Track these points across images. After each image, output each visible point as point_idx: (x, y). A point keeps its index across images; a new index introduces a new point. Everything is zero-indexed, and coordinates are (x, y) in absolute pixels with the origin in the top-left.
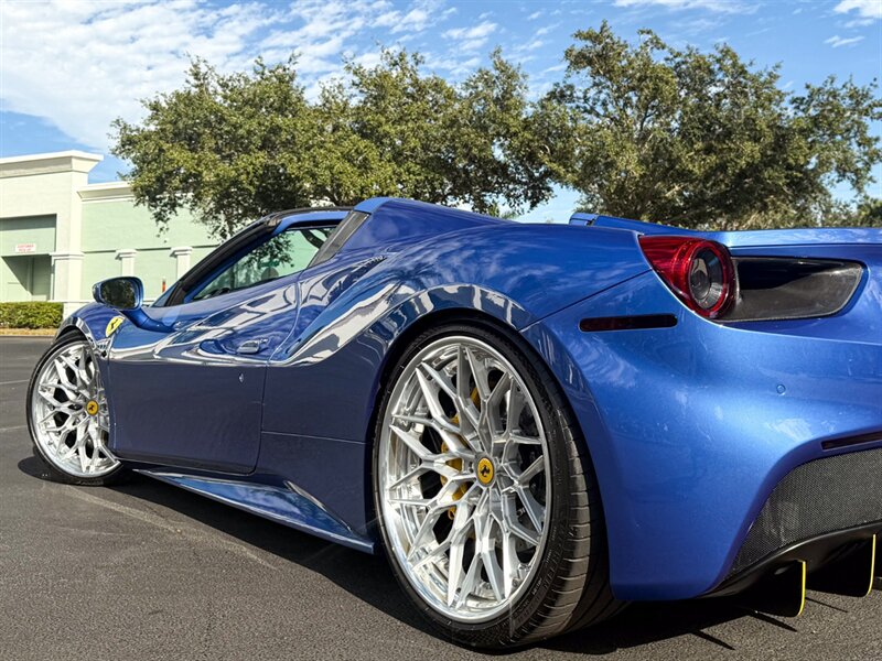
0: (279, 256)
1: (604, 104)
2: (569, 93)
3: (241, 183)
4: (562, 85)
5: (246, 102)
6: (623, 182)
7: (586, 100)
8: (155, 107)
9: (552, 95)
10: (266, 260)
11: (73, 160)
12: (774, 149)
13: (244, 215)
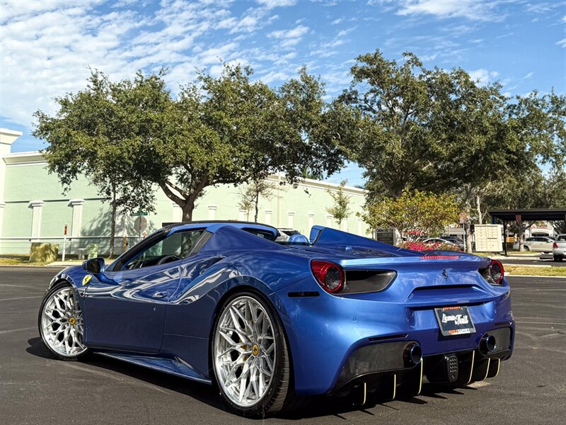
0: (146, 206)
1: (379, 105)
2: (354, 96)
3: (124, 158)
4: (349, 91)
5: (129, 102)
6: (391, 161)
7: (366, 101)
8: (65, 103)
9: (342, 98)
10: (136, 209)
12: (497, 139)
13: (124, 179)
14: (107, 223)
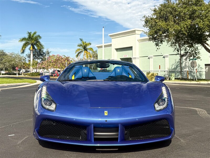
0: (196, 57)
10: (192, 58)
11: (136, 31)
13: (184, 44)
14: (179, 66)
